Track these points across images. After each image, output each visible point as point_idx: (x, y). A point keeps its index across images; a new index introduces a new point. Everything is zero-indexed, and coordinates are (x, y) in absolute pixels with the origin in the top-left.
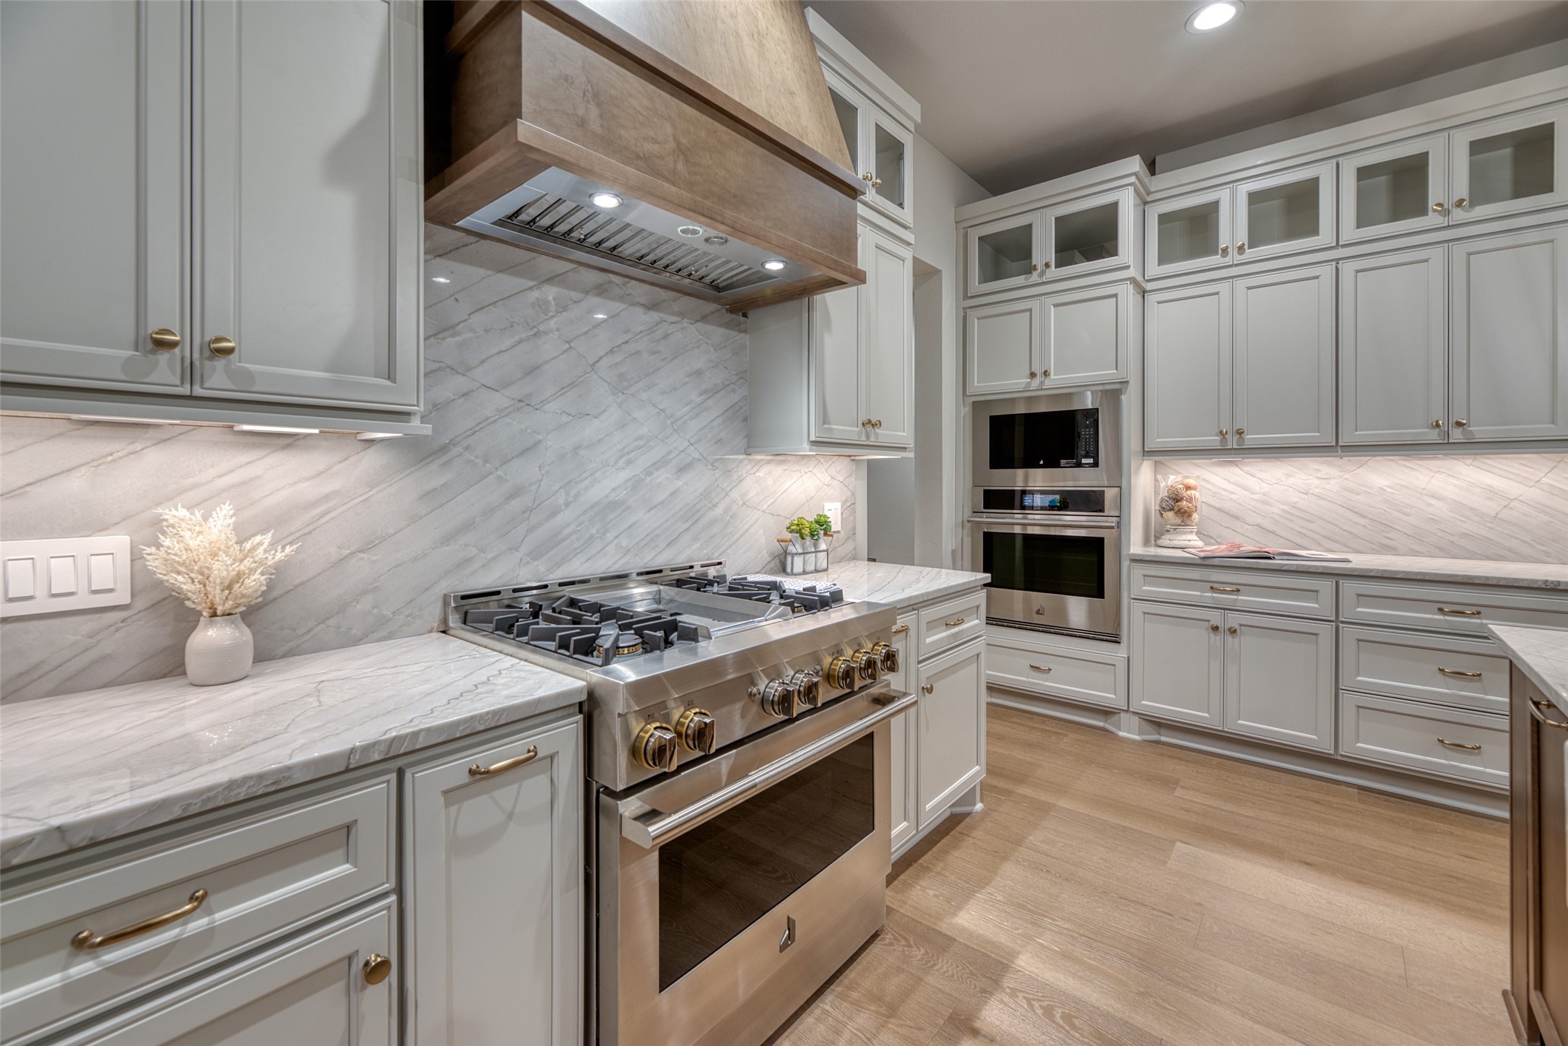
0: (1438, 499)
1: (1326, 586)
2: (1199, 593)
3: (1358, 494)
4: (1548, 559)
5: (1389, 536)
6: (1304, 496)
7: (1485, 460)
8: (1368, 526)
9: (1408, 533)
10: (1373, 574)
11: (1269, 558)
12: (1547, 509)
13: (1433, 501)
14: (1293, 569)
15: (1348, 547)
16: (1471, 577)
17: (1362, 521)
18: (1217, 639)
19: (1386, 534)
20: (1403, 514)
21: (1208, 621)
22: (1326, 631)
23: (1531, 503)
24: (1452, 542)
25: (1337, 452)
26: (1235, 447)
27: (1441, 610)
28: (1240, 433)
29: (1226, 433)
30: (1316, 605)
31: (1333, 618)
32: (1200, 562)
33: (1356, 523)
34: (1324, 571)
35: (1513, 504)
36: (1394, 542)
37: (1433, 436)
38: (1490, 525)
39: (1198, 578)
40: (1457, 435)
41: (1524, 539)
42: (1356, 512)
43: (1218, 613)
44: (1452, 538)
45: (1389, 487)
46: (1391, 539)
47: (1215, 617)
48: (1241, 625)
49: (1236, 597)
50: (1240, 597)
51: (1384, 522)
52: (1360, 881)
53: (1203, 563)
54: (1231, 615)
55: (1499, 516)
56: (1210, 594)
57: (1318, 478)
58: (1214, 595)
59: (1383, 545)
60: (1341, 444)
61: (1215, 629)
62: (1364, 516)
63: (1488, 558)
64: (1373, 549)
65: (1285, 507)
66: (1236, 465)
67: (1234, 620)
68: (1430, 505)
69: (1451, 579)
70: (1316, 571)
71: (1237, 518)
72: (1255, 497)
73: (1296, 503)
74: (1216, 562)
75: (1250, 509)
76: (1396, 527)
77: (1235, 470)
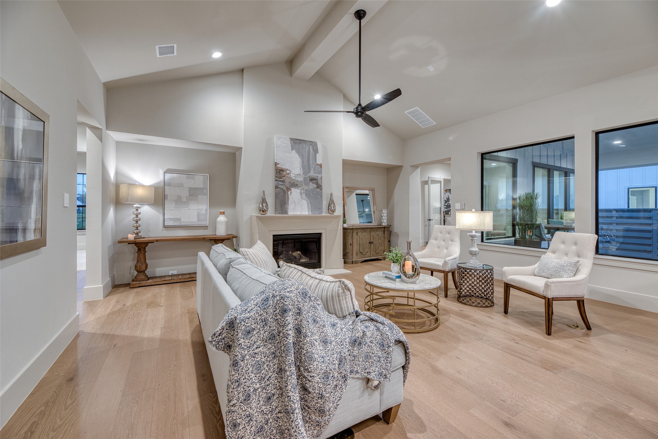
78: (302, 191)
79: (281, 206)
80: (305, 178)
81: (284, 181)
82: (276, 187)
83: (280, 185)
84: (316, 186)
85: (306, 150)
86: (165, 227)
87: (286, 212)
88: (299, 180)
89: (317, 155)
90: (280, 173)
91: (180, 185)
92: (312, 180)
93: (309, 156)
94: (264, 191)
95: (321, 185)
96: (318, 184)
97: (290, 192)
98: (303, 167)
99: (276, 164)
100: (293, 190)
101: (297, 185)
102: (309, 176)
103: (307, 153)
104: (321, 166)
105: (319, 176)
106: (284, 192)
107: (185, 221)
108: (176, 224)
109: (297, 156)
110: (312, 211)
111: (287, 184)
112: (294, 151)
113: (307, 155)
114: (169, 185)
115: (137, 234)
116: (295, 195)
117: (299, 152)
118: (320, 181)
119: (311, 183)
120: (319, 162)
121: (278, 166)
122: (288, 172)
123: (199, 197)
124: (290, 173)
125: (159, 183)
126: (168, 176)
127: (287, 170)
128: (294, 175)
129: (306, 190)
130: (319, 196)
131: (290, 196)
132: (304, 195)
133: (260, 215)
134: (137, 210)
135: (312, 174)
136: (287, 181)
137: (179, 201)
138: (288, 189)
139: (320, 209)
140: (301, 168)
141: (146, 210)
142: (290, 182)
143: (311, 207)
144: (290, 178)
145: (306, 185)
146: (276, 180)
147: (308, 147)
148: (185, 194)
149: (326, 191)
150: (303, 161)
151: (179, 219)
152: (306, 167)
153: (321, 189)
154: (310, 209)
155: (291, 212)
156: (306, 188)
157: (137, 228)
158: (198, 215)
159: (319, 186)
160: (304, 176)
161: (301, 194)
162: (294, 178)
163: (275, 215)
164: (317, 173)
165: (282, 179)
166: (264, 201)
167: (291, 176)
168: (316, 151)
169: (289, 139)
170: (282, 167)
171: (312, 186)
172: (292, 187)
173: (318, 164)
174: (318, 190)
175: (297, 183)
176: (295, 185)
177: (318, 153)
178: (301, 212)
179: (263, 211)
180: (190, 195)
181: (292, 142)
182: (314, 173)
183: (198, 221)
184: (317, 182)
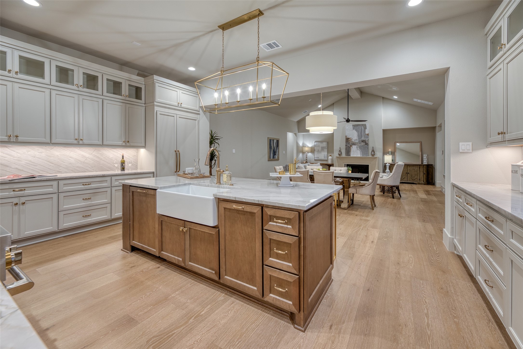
0: (72, 158)
1: (55, 183)
2: (8, 193)
3: (51, 157)
4: (94, 171)
5: (60, 168)
6: (34, 158)
7: (82, 148)
8: (54, 166)
9: (65, 167)
10: (68, 178)
11: (35, 178)
12: (93, 160)
13: (70, 159)
14: (45, 180)
15: (48, 173)
16: (89, 176)
17: (52, 165)
18: (17, 208)
19: (59, 168)
20: (63, 162)
21: (12, 202)
22: (55, 196)
23: (91, 159)
24: (75, 169)
25: (50, 145)
26: (14, 141)
27: (83, 185)
28: (17, 137)
29: (10, 136)
30: (52, 189)
31: (57, 192)
32: (9, 182)
33: (50, 165)
34: (55, 179)
35: (87, 159)
36: (61, 170)
37: (76, 142)
38: (83, 164)
39: (8, 188)
40: (81, 142)
41: (89, 167)
42: (50, 162)
43: (17, 199)
44: (75, 168)
45: (60, 155)
46: (60, 169)
47: (15, 201)
48: (26, 201)
49: (24, 192)
50: (25, 192)
51: (59, 165)
52: (85, 250)
53: (11, 182)
54: (22, 198)
55: (85, 162)
56: (13, 193)
57: (38, 152)
58: (15, 193)
59: (58, 171)
60: (52, 142)
61: (17, 204)
62: (53, 164)
63: (82, 172)
64: (55, 172)
65: (27, 162)
66: (7, 147)
67: (23, 200)
68: (70, 160)
69: (86, 177)
70: (52, 179)
71: (7, 166)
72: (15, 158)
73: (31, 160)
74: (16, 181)
75: (13, 163)
76: (61, 166)
77: (6, 149)
78: (358, 147)
79: (348, 153)
80: (359, 141)
81: (349, 143)
82: (346, 146)
83: (347, 144)
84: (365, 144)
85: (360, 129)
86: (315, 160)
87: (350, 155)
88: (356, 142)
89: (366, 130)
90: (347, 140)
91: (319, 146)
92: (363, 141)
93: (361, 131)
94: (340, 148)
95: (368, 143)
96: (366, 143)
97: (352, 147)
98: (358, 136)
99: (346, 136)
100: (353, 146)
101: (355, 144)
102: (361, 140)
103: (360, 130)
104: (368, 135)
105: (367, 139)
106: (349, 147)
107: (320, 158)
108: (318, 159)
109: (355, 132)
110: (362, 155)
111: (351, 144)
112: (354, 130)
113: (360, 131)
114: (316, 146)
115: (307, 161)
116: (354, 148)
117: (356, 130)
118: (367, 141)
119: (362, 143)
120: (367, 133)
121: (347, 137)
122: (351, 139)
123: (324, 150)
124: (352, 139)
125: (313, 146)
126: (315, 143)
127: (351, 138)
128: (354, 140)
129: (360, 146)
130: (366, 148)
131: (351, 149)
132: (358, 148)
133: (339, 156)
134: (306, 154)
135: (363, 139)
136: (351, 143)
137: (318, 151)
138: (351, 146)
139: (368, 154)
140: (358, 137)
141: (310, 155)
142: (352, 143)
143: (362, 153)
144: (352, 141)
145: (359, 144)
146: (346, 143)
147: (361, 127)
148: (320, 149)
149: (371, 145)
150: (358, 134)
151: (319, 158)
152: (360, 136)
153: (368, 145)
154: (361, 154)
155: (352, 155)
156: (359, 145)
157: (306, 160)
158: (324, 156)
159: (367, 144)
160: (358, 140)
161: (357, 148)
162: (354, 141)
163: (345, 156)
164: (365, 138)
165: (348, 142)
166: (340, 151)
167: (353, 141)
168: (365, 128)
169: (352, 126)
170: (348, 137)
171: (363, 144)
172: (353, 145)
173: (366, 134)
174: (366, 145)
175: (355, 143)
176: (354, 144)
177: (366, 129)
178: (357, 155)
179: (339, 155)
180: (322, 149)
181: (353, 126)
182: (364, 138)
183: (324, 158)
184: (366, 142)
